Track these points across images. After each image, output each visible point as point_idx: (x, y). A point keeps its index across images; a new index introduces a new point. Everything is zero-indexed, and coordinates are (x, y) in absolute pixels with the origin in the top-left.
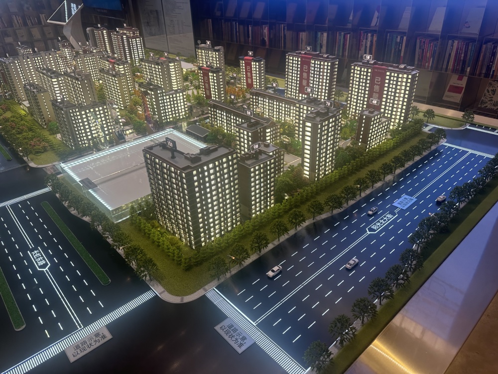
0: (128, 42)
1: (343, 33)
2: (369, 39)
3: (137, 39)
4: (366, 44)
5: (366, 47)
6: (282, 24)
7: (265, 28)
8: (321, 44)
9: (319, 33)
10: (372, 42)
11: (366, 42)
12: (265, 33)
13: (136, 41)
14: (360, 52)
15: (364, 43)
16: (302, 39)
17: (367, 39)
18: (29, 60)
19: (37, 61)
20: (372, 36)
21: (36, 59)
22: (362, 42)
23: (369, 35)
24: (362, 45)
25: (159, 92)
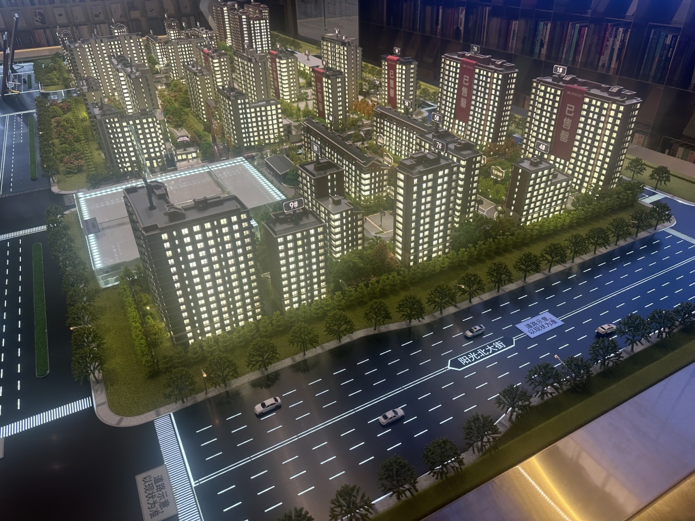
0: (249, 24)
1: (578, 25)
2: (620, 37)
3: (262, 22)
4: (613, 45)
5: (613, 50)
6: (488, 6)
7: (462, 11)
8: (542, 40)
9: (542, 24)
10: (623, 41)
11: (614, 42)
12: (461, 19)
13: (260, 23)
14: (602, 57)
15: (610, 43)
16: (514, 31)
17: (615, 37)
18: (103, 44)
19: (113, 47)
20: (625, 32)
21: (112, 43)
22: (608, 41)
23: (621, 30)
24: (607, 46)
25: (239, 102)
